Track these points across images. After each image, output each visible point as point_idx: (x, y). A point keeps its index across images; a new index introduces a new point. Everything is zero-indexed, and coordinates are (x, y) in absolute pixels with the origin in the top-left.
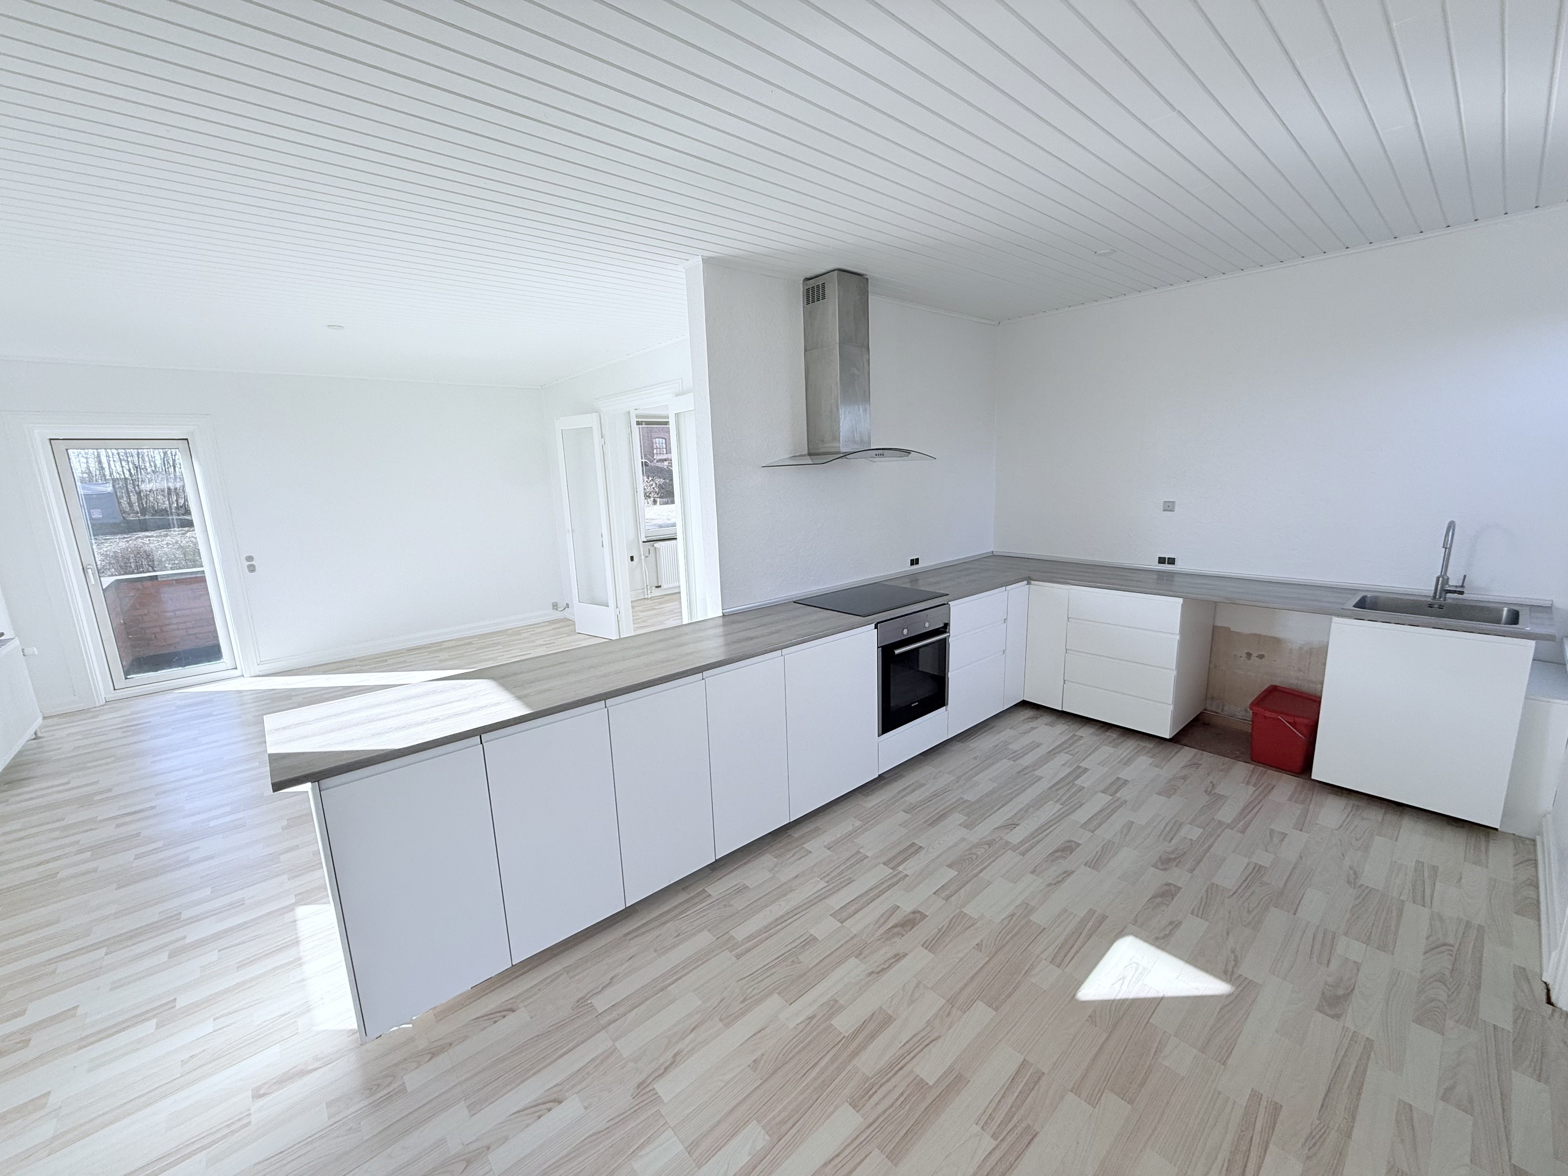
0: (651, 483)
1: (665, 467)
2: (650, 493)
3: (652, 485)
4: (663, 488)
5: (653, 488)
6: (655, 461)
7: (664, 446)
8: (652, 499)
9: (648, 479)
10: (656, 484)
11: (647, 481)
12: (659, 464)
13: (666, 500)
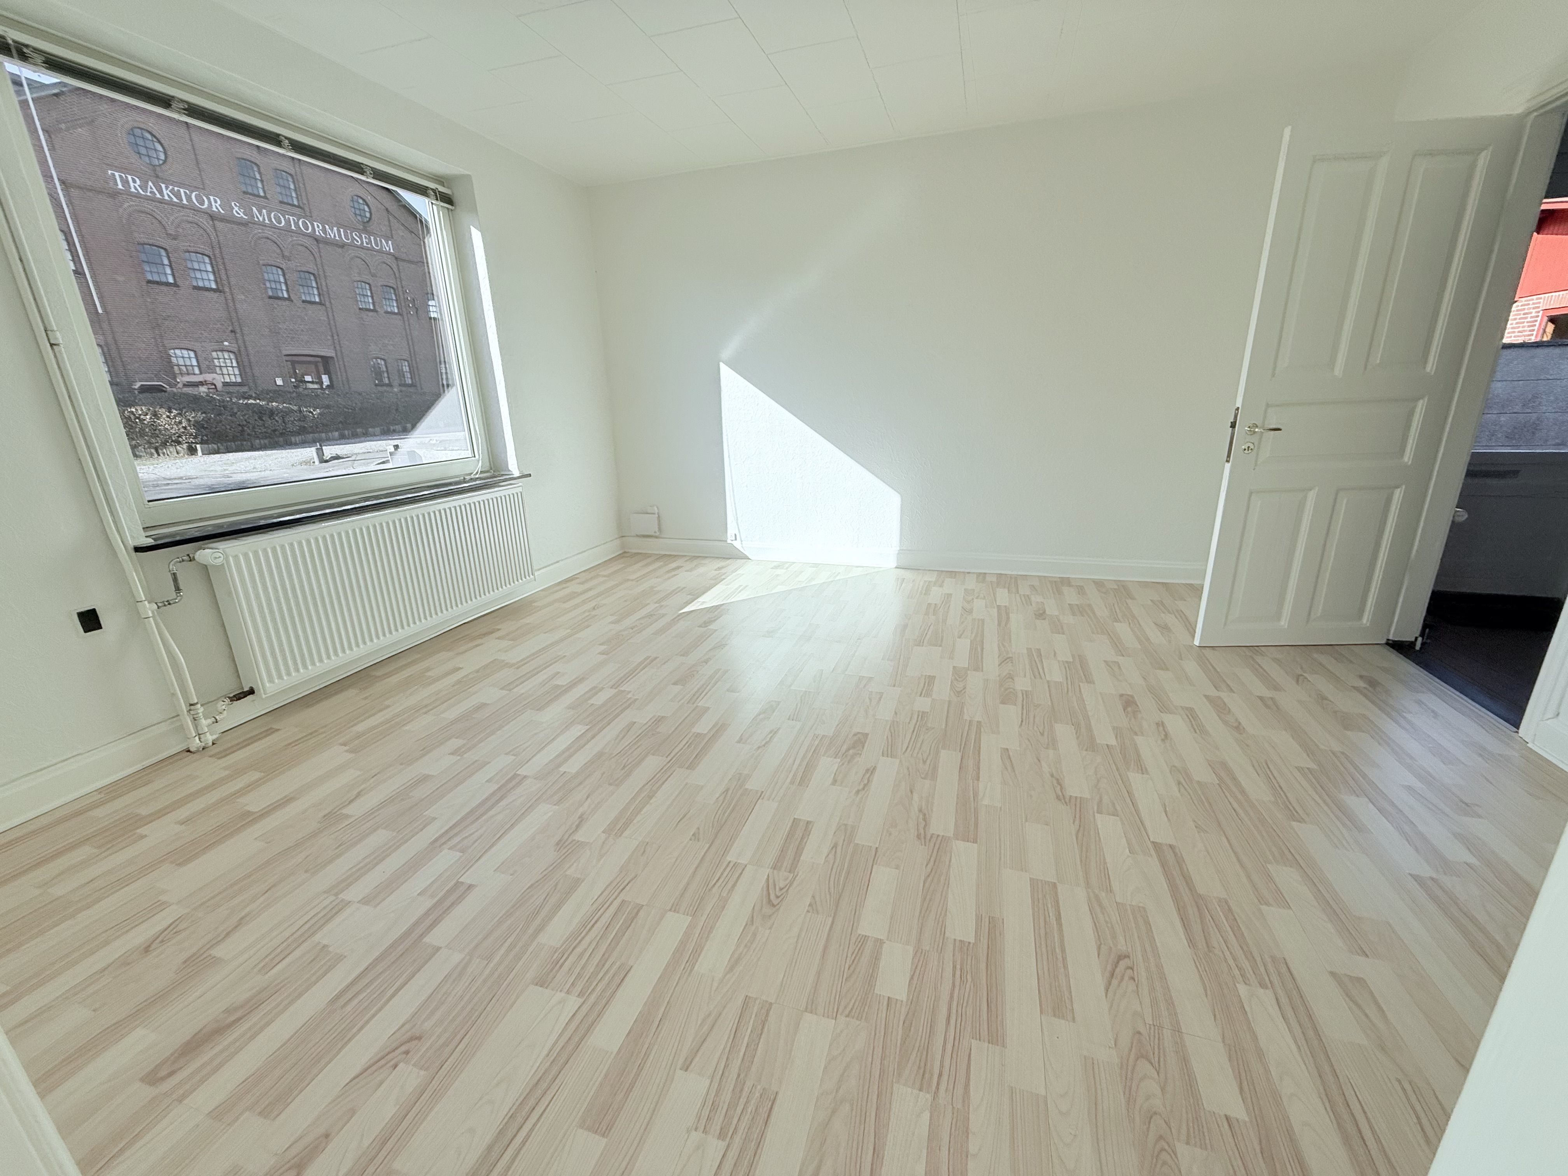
0: (178, 419)
1: (204, 395)
2: (180, 436)
3: (180, 422)
4: (203, 427)
5: (185, 428)
6: (180, 385)
7: (195, 363)
8: (185, 446)
9: (170, 412)
10: (189, 421)
11: (168, 417)
12: (186, 390)
13: (215, 446)
